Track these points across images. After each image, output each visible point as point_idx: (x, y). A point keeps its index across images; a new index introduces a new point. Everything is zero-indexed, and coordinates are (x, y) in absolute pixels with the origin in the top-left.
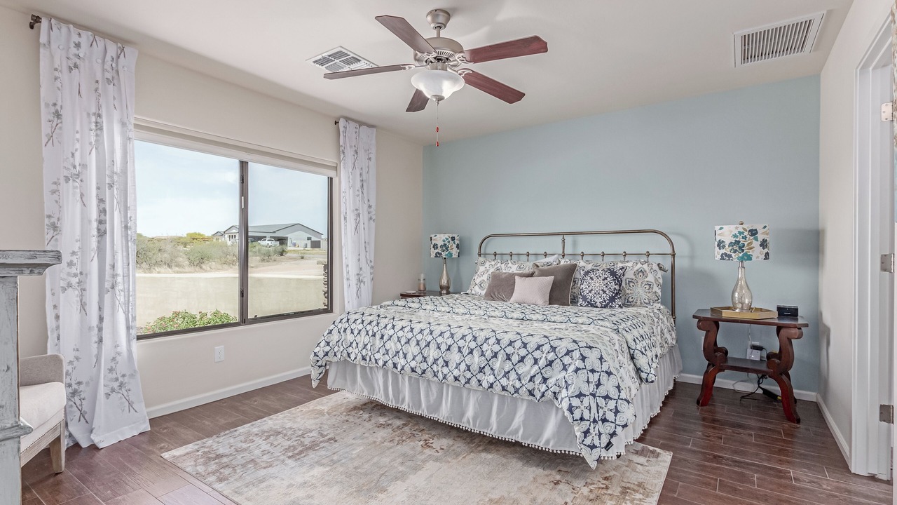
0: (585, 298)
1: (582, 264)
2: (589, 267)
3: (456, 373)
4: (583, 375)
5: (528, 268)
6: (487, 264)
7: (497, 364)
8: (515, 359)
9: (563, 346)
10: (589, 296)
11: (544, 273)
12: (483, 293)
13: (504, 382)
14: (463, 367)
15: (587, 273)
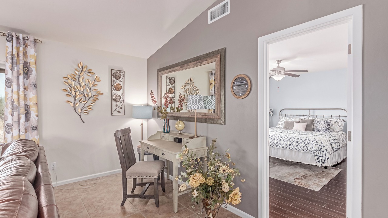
0: (317, 129)
1: (316, 119)
2: (319, 120)
3: (283, 146)
4: (317, 146)
5: (298, 120)
6: (283, 118)
7: (294, 144)
8: (299, 142)
9: (311, 140)
10: (319, 129)
11: (303, 122)
12: (283, 127)
13: (296, 148)
14: (285, 144)
15: (318, 122)
